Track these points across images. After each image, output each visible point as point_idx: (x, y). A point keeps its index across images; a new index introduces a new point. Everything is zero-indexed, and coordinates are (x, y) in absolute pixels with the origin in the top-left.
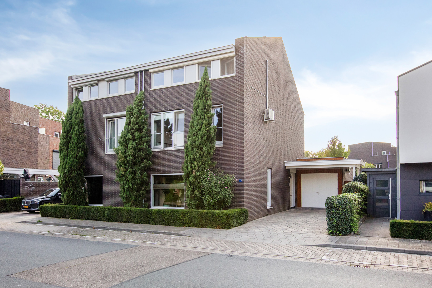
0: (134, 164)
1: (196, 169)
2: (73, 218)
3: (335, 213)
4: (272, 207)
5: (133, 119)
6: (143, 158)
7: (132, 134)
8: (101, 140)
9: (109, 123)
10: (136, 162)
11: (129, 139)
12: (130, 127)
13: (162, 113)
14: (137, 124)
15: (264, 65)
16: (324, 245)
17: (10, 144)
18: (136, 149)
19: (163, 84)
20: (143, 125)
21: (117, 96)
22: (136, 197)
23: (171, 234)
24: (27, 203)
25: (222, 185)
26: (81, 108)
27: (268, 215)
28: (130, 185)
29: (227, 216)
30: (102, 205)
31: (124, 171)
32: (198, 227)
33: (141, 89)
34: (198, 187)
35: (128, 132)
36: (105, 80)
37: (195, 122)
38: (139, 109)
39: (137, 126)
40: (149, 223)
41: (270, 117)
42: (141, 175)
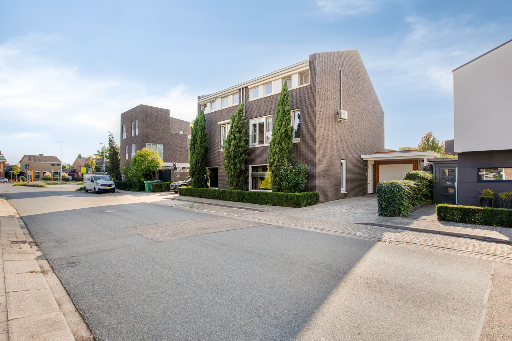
0: (235, 157)
1: (277, 160)
2: (197, 197)
3: (384, 197)
4: (346, 193)
5: (235, 124)
6: (242, 153)
7: (234, 135)
8: (217, 140)
9: (222, 128)
10: (237, 155)
11: (232, 139)
12: (232, 130)
13: (257, 118)
14: (238, 127)
15: (339, 74)
17: (169, 146)
18: (237, 146)
19: (258, 96)
20: (242, 128)
21: (228, 108)
22: (237, 182)
23: (253, 210)
24: (173, 186)
25: (296, 173)
26: (203, 119)
27: (342, 198)
28: (233, 173)
29: (298, 197)
30: (217, 188)
31: (228, 163)
32: (277, 206)
33: (243, 101)
34: (278, 174)
35: (231, 134)
36: (220, 97)
37: (276, 124)
38: (240, 116)
39: (238, 129)
40: (243, 202)
41: (342, 117)
42: (241, 165)
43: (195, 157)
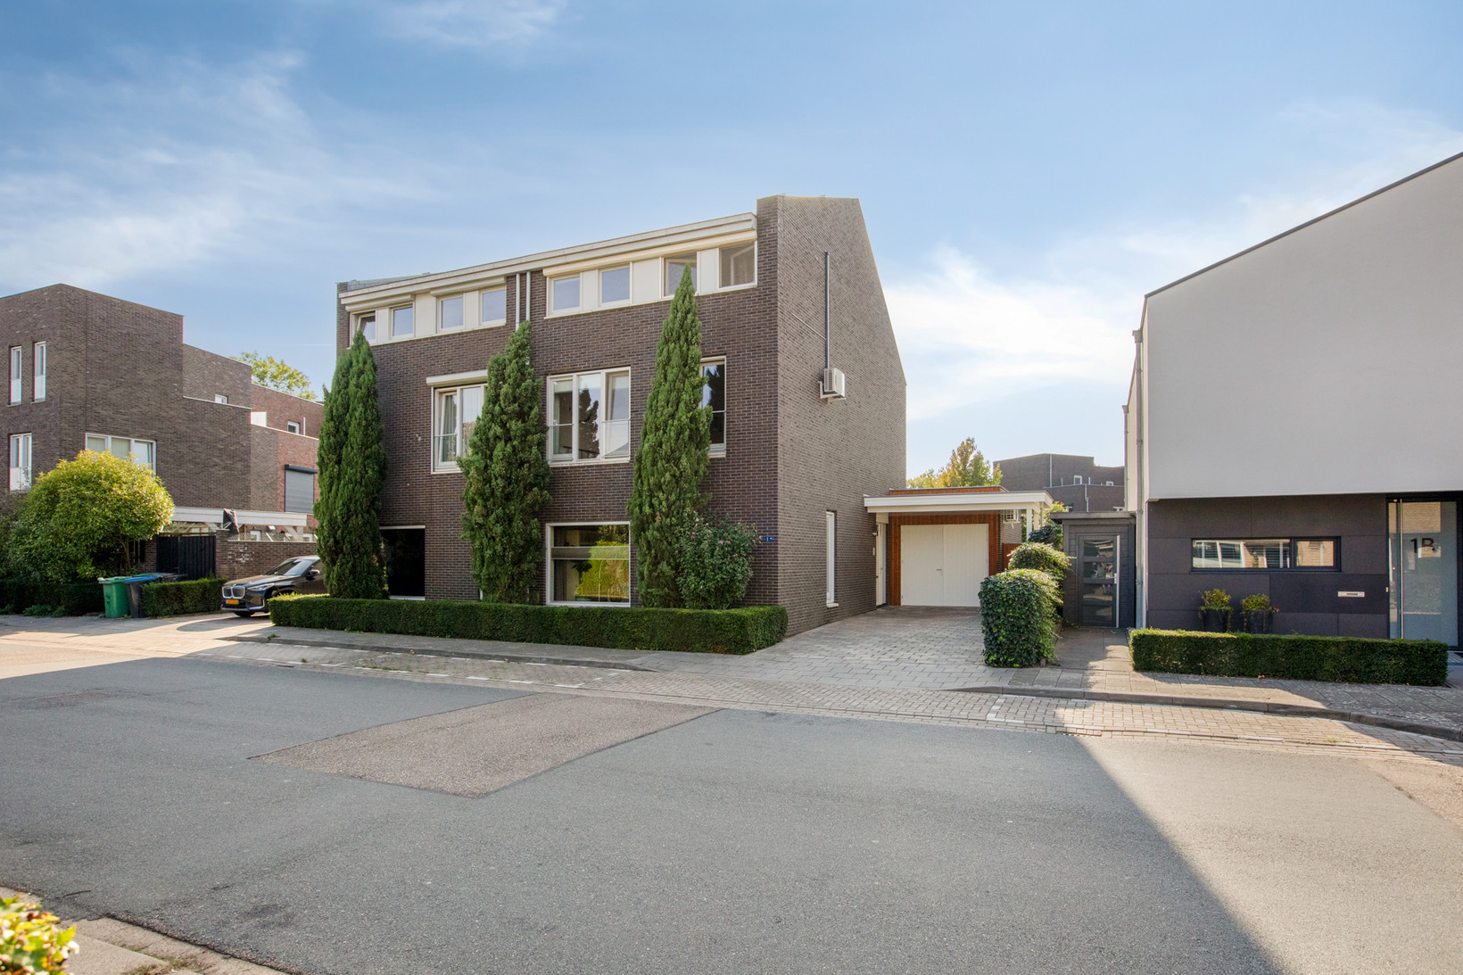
0: (508, 497)
1: (664, 510)
2: (353, 630)
3: (1005, 615)
4: (837, 605)
5: (505, 388)
6: (530, 483)
7: (503, 425)
8: (420, 439)
9: (440, 399)
10: (513, 492)
11: (497, 438)
12: (497, 408)
13: (575, 375)
14: (515, 400)
15: (822, 263)
16: (982, 688)
17: (183, 448)
18: (514, 461)
19: (577, 304)
20: (529, 404)
21: (462, 333)
22: (513, 579)
23: (608, 666)
24: (236, 592)
25: (726, 549)
26: (369, 361)
27: (828, 622)
28: (499, 548)
29: (742, 622)
30: (423, 599)
31: (483, 515)
32: (670, 650)
33: (523, 318)
34: (667, 554)
35: (492, 420)
36: (432, 292)
37: (662, 397)
38: (520, 364)
39: (517, 405)
40: (547, 641)
41: (835, 389)
42: (526, 523)
43: (345, 493)
